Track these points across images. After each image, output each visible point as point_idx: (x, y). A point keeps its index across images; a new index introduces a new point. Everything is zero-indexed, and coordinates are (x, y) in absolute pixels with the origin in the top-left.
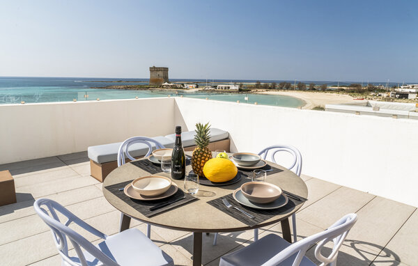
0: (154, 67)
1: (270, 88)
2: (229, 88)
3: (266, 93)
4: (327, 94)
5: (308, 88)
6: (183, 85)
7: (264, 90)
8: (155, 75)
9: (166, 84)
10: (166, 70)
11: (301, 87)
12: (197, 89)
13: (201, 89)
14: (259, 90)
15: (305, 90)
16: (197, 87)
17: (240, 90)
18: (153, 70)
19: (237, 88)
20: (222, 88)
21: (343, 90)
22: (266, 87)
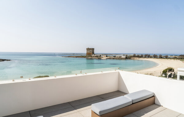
0: (88, 48)
1: (140, 57)
2: (121, 57)
3: (138, 59)
4: (169, 60)
5: (158, 57)
6: (101, 56)
7: (137, 58)
8: (89, 52)
9: (93, 55)
10: (93, 49)
11: (155, 56)
12: (107, 58)
13: (108, 57)
14: (135, 58)
15: (157, 58)
16: (107, 56)
17: (126, 58)
18: (88, 49)
19: (125, 57)
20: (118, 57)
21: (176, 58)
22: (138, 57)
